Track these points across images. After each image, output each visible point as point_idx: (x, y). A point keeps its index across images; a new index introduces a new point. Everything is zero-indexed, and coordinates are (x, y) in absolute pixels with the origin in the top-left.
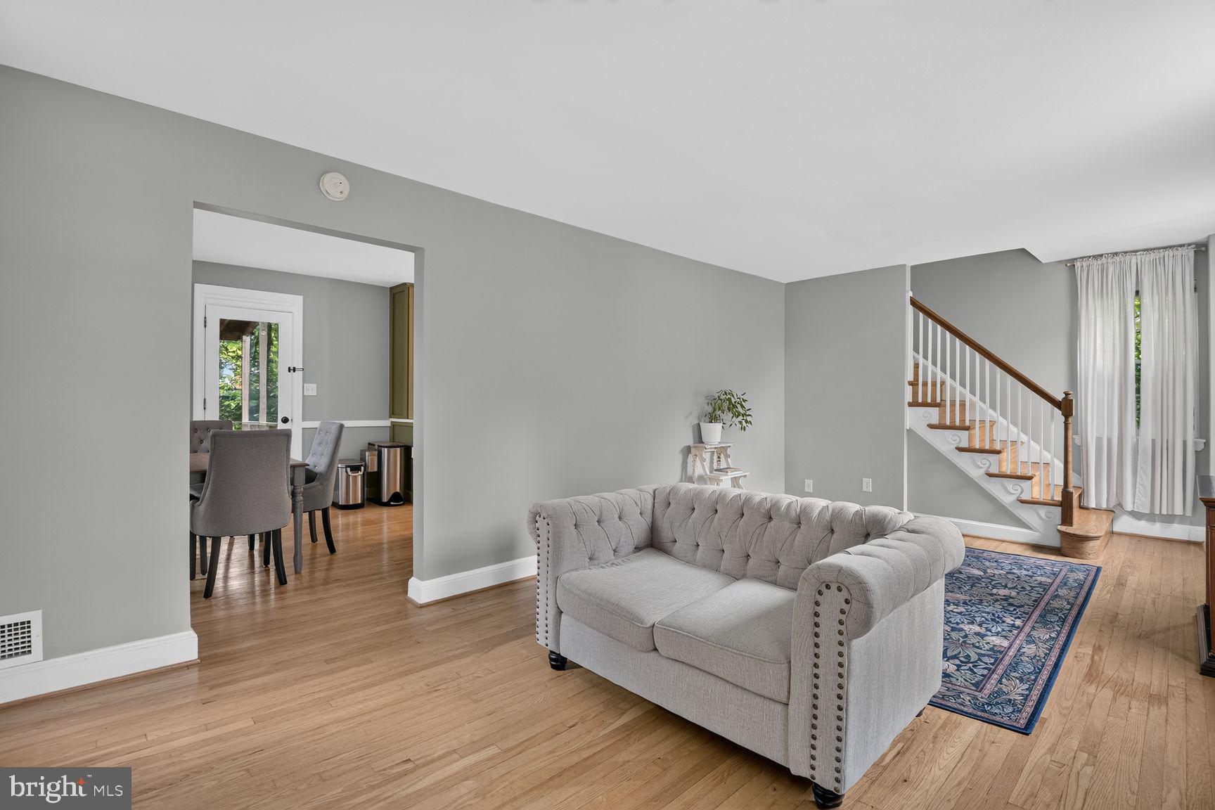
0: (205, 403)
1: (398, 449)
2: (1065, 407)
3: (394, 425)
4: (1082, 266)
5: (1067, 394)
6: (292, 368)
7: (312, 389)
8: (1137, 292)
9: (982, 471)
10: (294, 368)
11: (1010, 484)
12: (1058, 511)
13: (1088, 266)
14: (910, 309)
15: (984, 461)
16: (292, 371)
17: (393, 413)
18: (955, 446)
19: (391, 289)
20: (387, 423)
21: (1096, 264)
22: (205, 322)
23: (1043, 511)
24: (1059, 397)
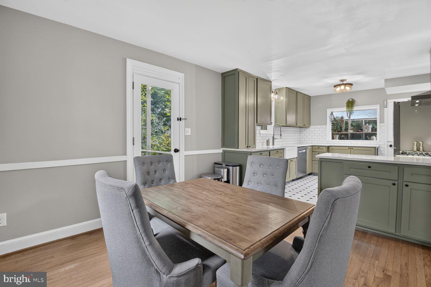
0: (133, 141)
1: (238, 168)
3: (224, 152)
6: (179, 118)
7: (189, 132)
10: (180, 118)
16: (179, 120)
17: (223, 145)
19: (222, 74)
20: (220, 151)
22: (133, 85)
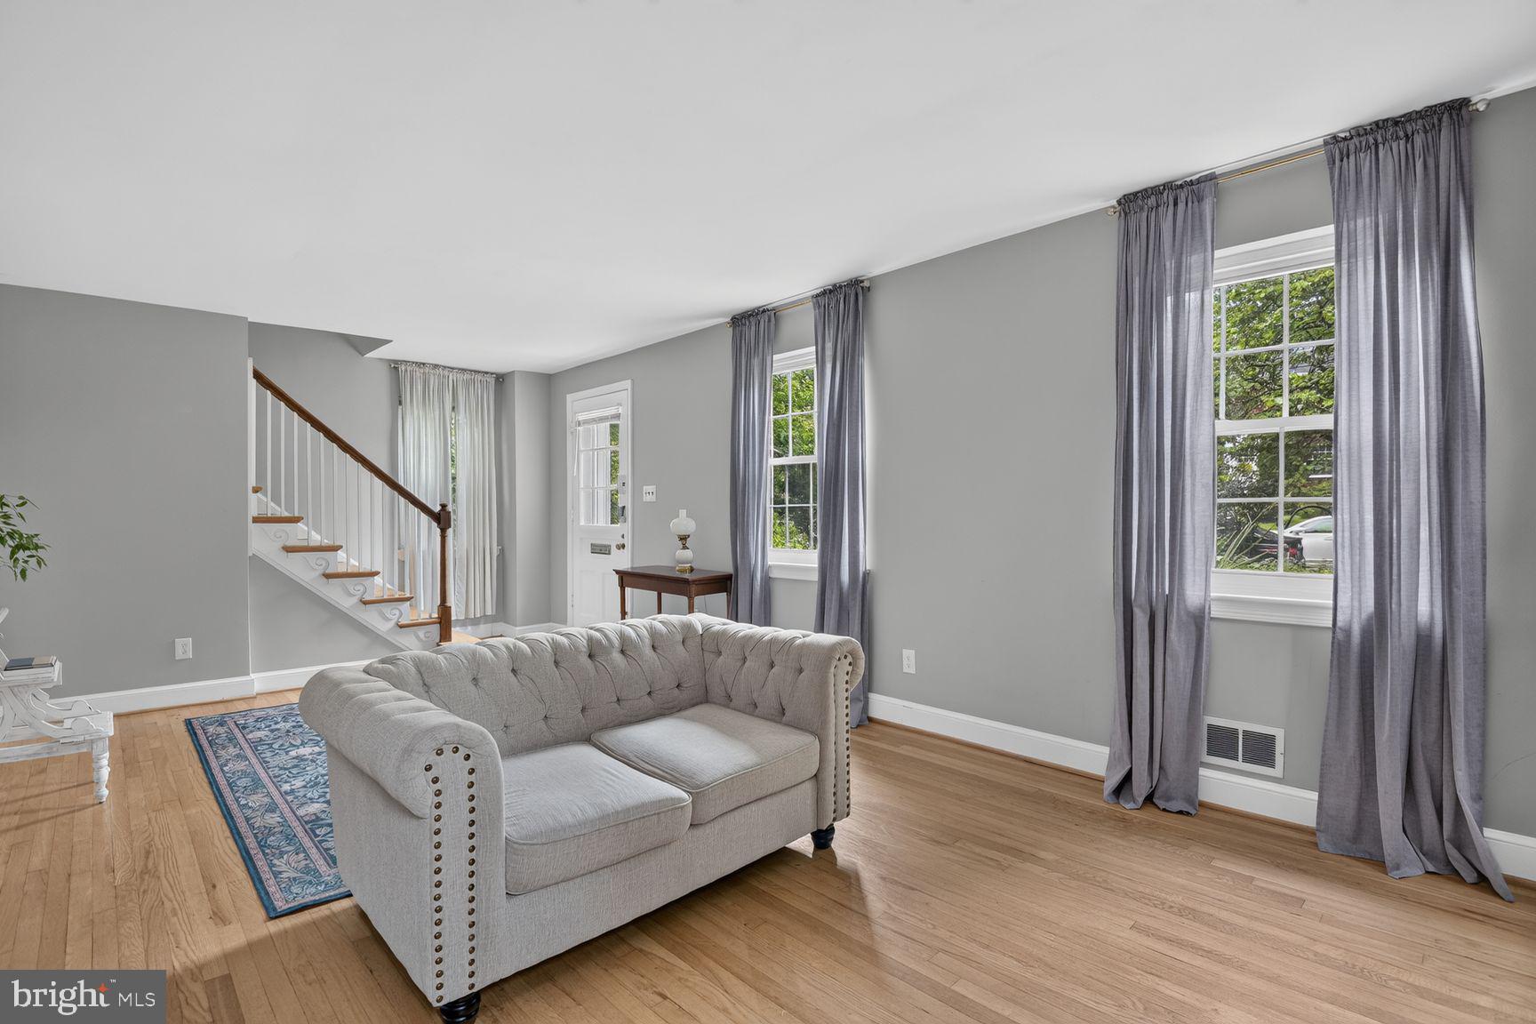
2: (442, 519)
4: (406, 370)
5: (444, 506)
8: (453, 408)
9: (355, 600)
11: (386, 608)
12: (436, 629)
13: (411, 372)
14: (253, 383)
15: (358, 588)
18: (322, 572)
21: (419, 372)
23: (421, 632)
24: (437, 509)
